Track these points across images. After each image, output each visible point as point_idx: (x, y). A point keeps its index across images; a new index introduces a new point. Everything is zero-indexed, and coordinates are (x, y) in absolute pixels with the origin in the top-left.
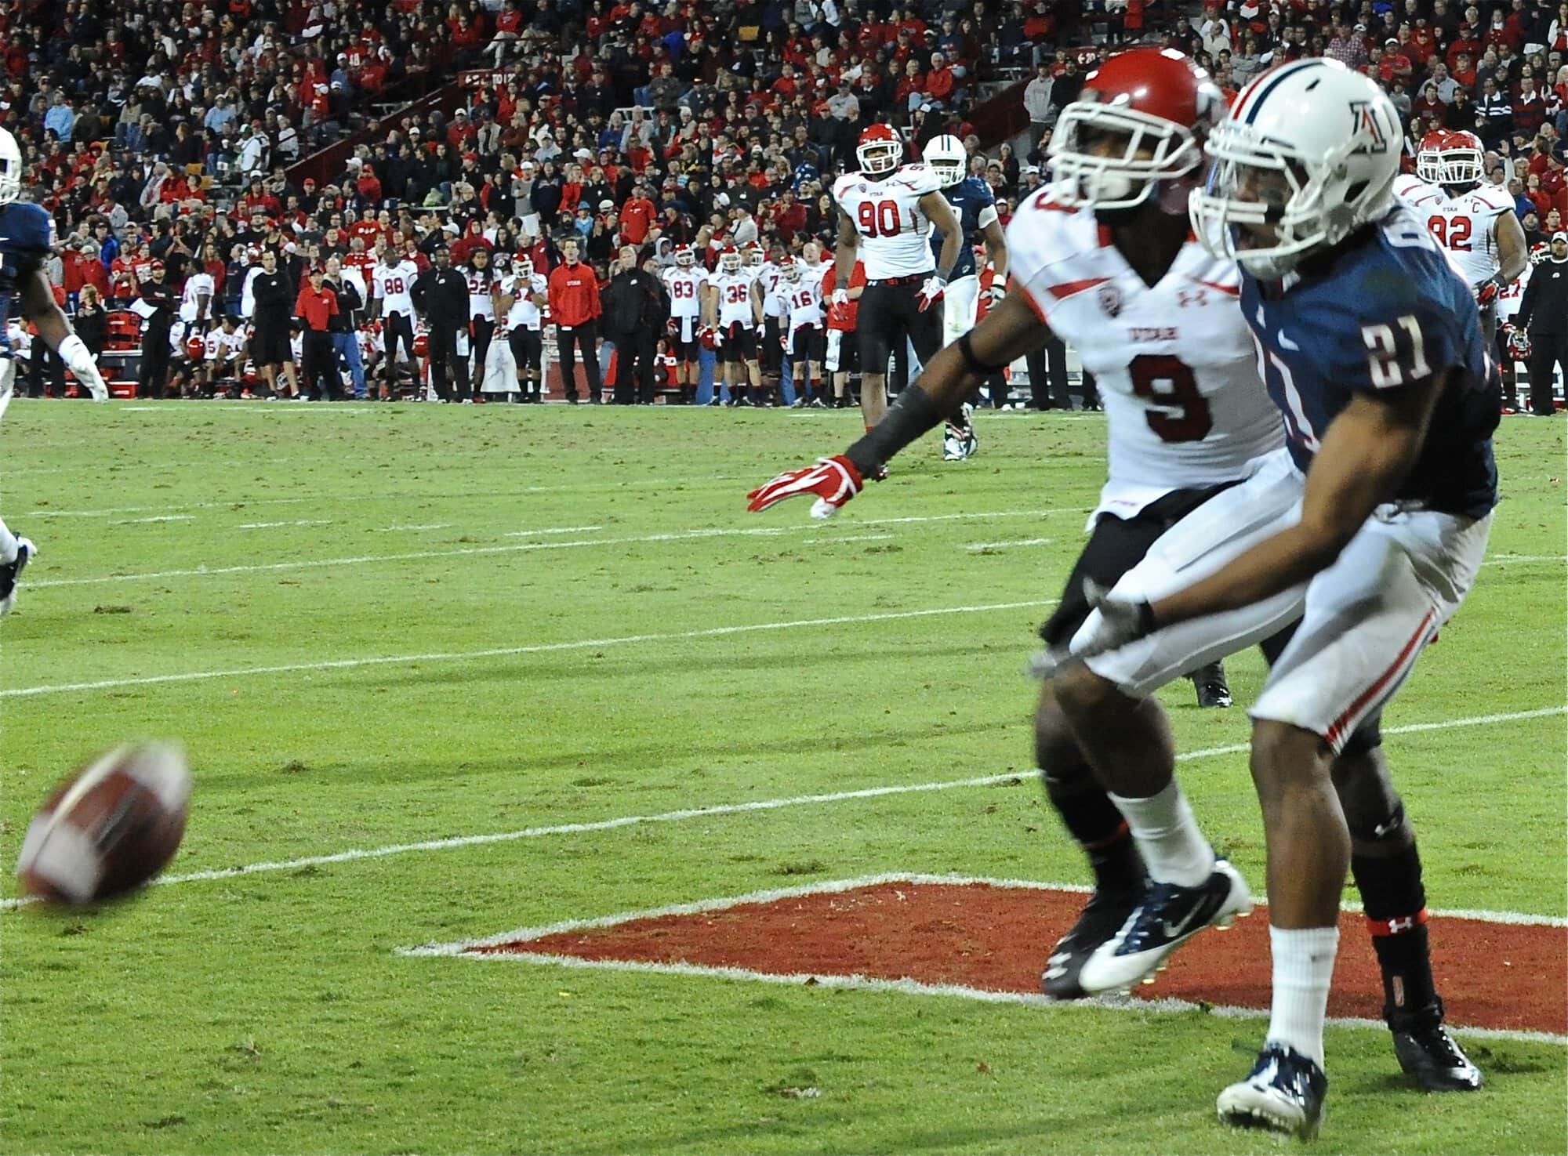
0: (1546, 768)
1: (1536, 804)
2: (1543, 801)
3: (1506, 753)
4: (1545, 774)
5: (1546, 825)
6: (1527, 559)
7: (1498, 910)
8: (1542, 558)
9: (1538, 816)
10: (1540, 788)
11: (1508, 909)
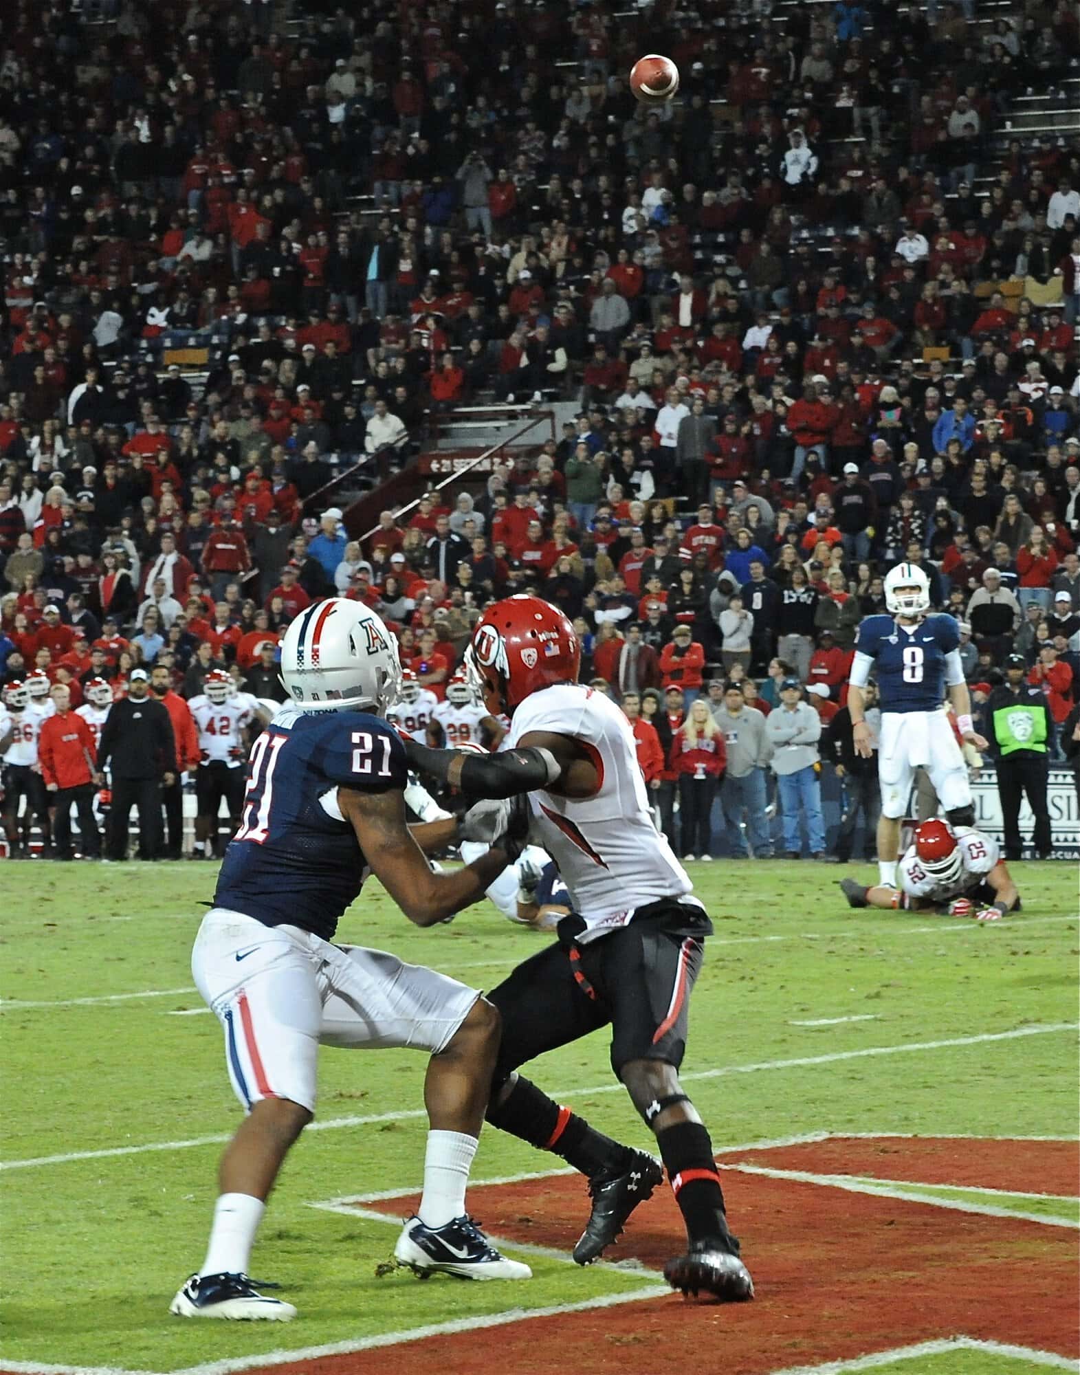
0: (60, 1216)
1: (53, 1253)
2: (58, 1248)
3: (17, 1201)
4: (59, 1222)
5: (63, 1273)
6: (28, 1004)
7: (19, 1360)
8: (43, 1004)
9: (54, 1264)
10: (54, 1236)
11: (30, 1359)
